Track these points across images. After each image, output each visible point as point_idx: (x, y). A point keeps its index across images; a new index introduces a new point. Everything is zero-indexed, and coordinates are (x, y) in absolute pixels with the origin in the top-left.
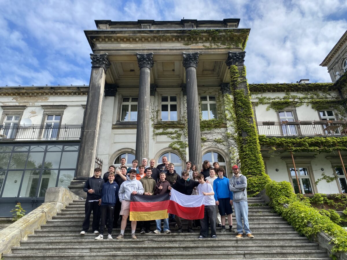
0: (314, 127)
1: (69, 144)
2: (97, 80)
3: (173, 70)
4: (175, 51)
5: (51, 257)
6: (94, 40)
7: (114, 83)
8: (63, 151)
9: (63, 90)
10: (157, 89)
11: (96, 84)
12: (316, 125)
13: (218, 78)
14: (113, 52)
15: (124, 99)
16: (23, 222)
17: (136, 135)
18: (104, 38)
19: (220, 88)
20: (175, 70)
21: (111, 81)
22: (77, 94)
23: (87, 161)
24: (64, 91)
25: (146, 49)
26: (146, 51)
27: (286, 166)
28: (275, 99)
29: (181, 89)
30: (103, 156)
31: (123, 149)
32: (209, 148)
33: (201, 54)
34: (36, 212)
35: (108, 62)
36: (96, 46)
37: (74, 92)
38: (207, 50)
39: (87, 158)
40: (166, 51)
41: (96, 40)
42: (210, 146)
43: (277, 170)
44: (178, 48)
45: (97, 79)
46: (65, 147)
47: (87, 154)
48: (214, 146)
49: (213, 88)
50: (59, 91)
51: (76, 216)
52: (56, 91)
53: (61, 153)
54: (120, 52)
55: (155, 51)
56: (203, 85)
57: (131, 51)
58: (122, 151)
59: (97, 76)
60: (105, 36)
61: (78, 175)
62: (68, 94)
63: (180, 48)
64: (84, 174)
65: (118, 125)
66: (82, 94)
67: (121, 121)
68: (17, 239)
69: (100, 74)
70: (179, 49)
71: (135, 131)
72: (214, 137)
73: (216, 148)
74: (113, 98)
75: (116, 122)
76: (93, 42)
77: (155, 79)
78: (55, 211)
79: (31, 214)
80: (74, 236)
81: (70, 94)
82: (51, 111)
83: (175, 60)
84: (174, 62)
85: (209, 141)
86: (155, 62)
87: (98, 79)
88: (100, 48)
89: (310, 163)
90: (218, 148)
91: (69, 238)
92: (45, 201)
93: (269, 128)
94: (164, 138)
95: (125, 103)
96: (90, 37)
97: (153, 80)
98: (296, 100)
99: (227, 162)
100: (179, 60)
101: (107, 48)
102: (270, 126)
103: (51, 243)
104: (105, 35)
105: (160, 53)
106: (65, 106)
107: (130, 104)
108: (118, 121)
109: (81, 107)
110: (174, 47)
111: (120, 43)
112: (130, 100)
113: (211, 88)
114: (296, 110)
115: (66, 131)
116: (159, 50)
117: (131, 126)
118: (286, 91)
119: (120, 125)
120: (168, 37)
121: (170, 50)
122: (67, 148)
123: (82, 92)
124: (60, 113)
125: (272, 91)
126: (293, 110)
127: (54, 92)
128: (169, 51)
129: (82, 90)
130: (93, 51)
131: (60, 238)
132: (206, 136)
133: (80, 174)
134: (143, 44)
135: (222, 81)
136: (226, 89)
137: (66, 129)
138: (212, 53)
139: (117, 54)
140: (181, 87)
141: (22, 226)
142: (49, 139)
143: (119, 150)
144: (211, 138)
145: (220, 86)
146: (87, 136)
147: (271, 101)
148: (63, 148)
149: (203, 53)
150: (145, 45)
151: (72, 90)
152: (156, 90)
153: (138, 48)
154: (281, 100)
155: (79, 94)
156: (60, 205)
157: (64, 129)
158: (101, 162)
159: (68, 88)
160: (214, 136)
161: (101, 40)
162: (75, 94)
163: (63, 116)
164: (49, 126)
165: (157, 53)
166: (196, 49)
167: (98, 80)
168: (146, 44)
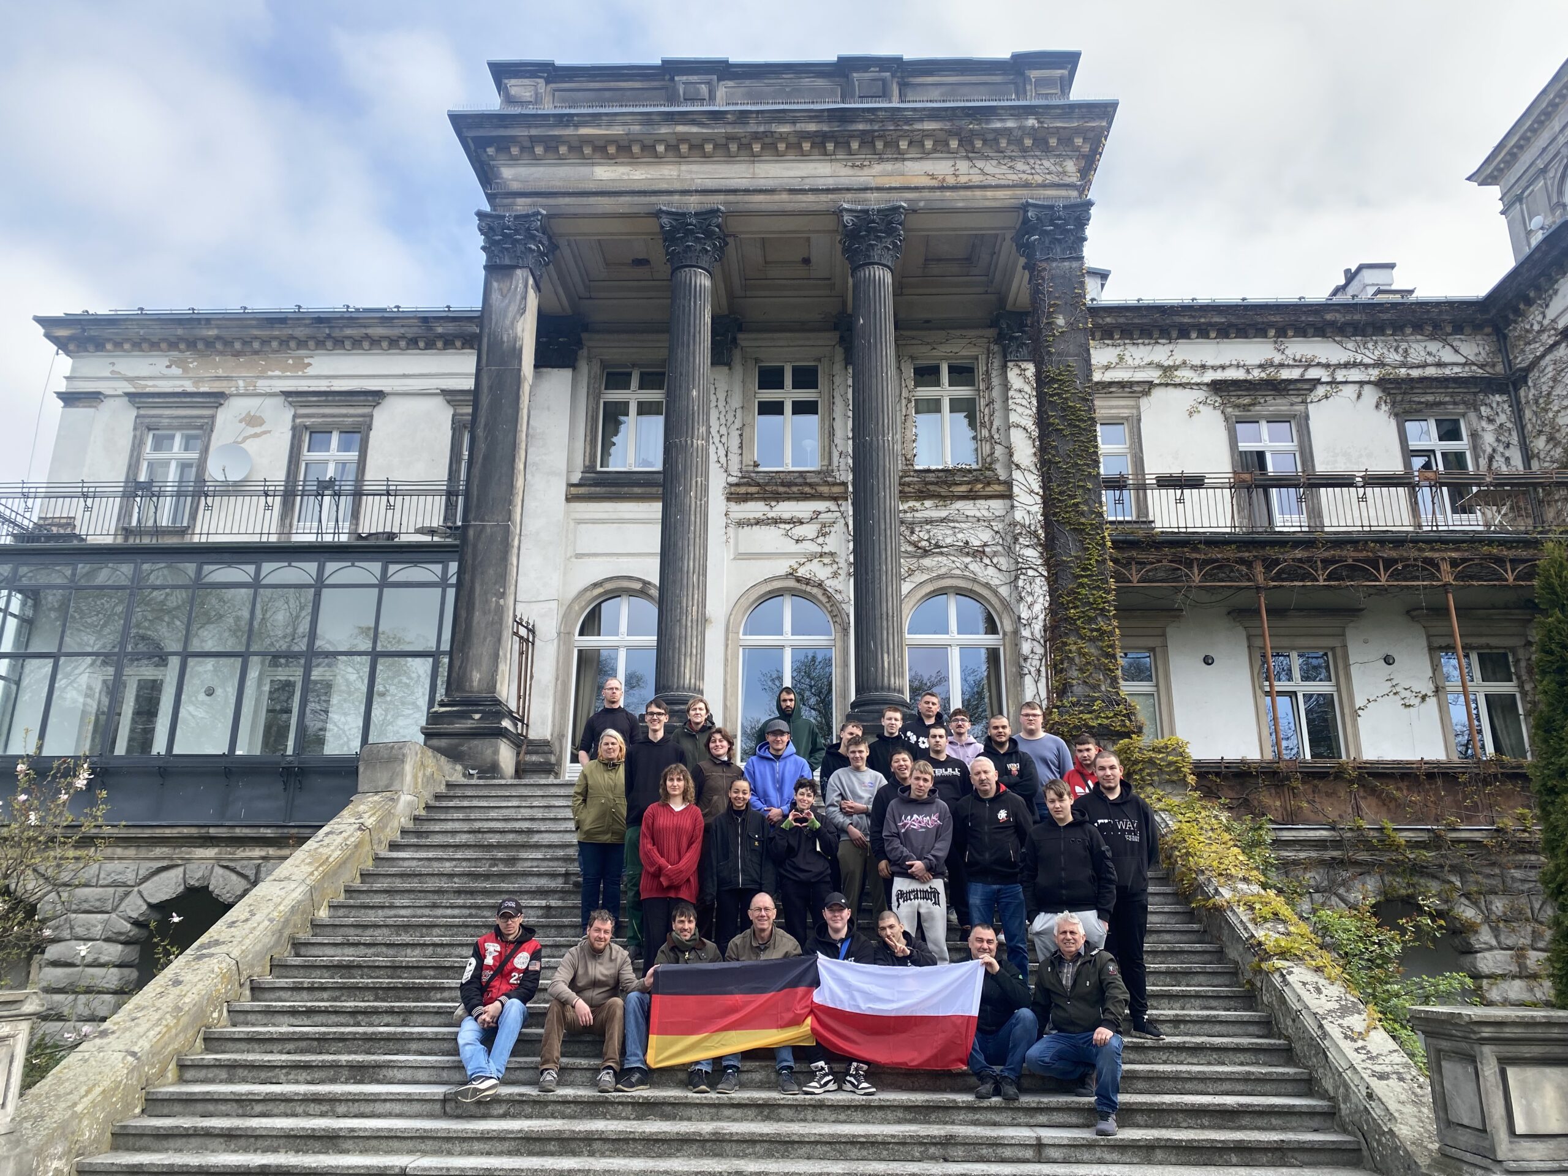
0: (1364, 498)
1: (404, 556)
2: (508, 322)
3: (806, 261)
4: (811, 197)
5: (413, 967)
6: (491, 151)
7: (569, 312)
8: (384, 583)
9: (364, 331)
10: (740, 336)
11: (505, 339)
12: (1369, 490)
13: (986, 293)
14: (567, 200)
15: (608, 374)
16: (310, 864)
17: (658, 528)
18: (528, 144)
19: (991, 333)
20: (813, 260)
21: (561, 304)
22: (421, 344)
23: (485, 639)
24: (370, 331)
25: (697, 191)
26: (694, 199)
27: (1245, 644)
28: (1223, 367)
29: (834, 336)
30: (533, 606)
31: (611, 579)
32: (940, 577)
33: (915, 211)
34: (342, 827)
35: (546, 243)
36: (498, 176)
37: (410, 336)
38: (938, 194)
39: (483, 625)
40: (776, 197)
41: (498, 150)
42: (943, 571)
43: (1208, 661)
44: (821, 183)
45: (505, 316)
46: (393, 568)
47: (484, 613)
48: (958, 572)
49: (964, 332)
50: (348, 332)
51: (463, 838)
52: (337, 333)
53: (376, 590)
54: (592, 200)
55: (731, 198)
56: (927, 321)
57: (637, 199)
58: (609, 586)
59: (508, 306)
60: (530, 137)
61: (454, 687)
62: (385, 344)
63: (830, 183)
64: (475, 684)
65: (590, 485)
66: (440, 344)
67: (599, 469)
68: (303, 912)
69: (518, 297)
70: (828, 191)
71: (654, 510)
72: (960, 536)
73: (964, 577)
74: (566, 374)
75: (580, 475)
76: (484, 158)
77: (731, 295)
78: (395, 824)
79: (327, 834)
80: (470, 907)
81: (393, 343)
82: (324, 416)
83: (810, 231)
84: (808, 239)
85: (942, 553)
86: (730, 240)
87: (510, 315)
88: (515, 186)
89: (1343, 635)
90: (975, 580)
91: (456, 912)
92: (360, 789)
93: (1181, 501)
94: (770, 538)
95: (616, 396)
96: (474, 139)
97: (724, 302)
98: (1313, 373)
99: (1005, 634)
100: (824, 231)
101: (542, 186)
102: (1187, 492)
103: (406, 927)
104: (534, 132)
105: (751, 207)
106: (377, 397)
107: (633, 396)
108: (590, 468)
109: (440, 401)
110: (807, 181)
111: (593, 164)
112: (635, 381)
113: (958, 333)
114: (1307, 417)
115: (389, 506)
116: (747, 191)
117: (637, 490)
118: (1272, 333)
119: (596, 484)
120: (782, 137)
121: (792, 191)
122: (399, 572)
123: (441, 336)
124: (360, 424)
125: (1213, 335)
126: (1294, 416)
127: (329, 336)
128: (785, 197)
129: (440, 330)
130: (490, 197)
131: (427, 912)
132: (928, 532)
133: (460, 687)
134: (684, 167)
135: (1002, 300)
136: (1017, 338)
137: (391, 499)
138: (960, 204)
139: (580, 211)
140: (836, 327)
141: (312, 874)
142: (328, 538)
143: (595, 585)
144: (949, 541)
145: (994, 324)
146: (480, 546)
147: (1209, 376)
148: (384, 571)
149: (922, 204)
150: (690, 172)
151: (402, 330)
152: (734, 341)
153: (664, 186)
154: (1248, 371)
155: (430, 345)
156: (409, 803)
157: (384, 498)
158: (529, 630)
159: (386, 319)
160: (962, 530)
161: (515, 151)
162: (413, 343)
163: (372, 434)
164: (327, 488)
165: (740, 207)
166: (895, 188)
167: (512, 323)
168: (695, 167)
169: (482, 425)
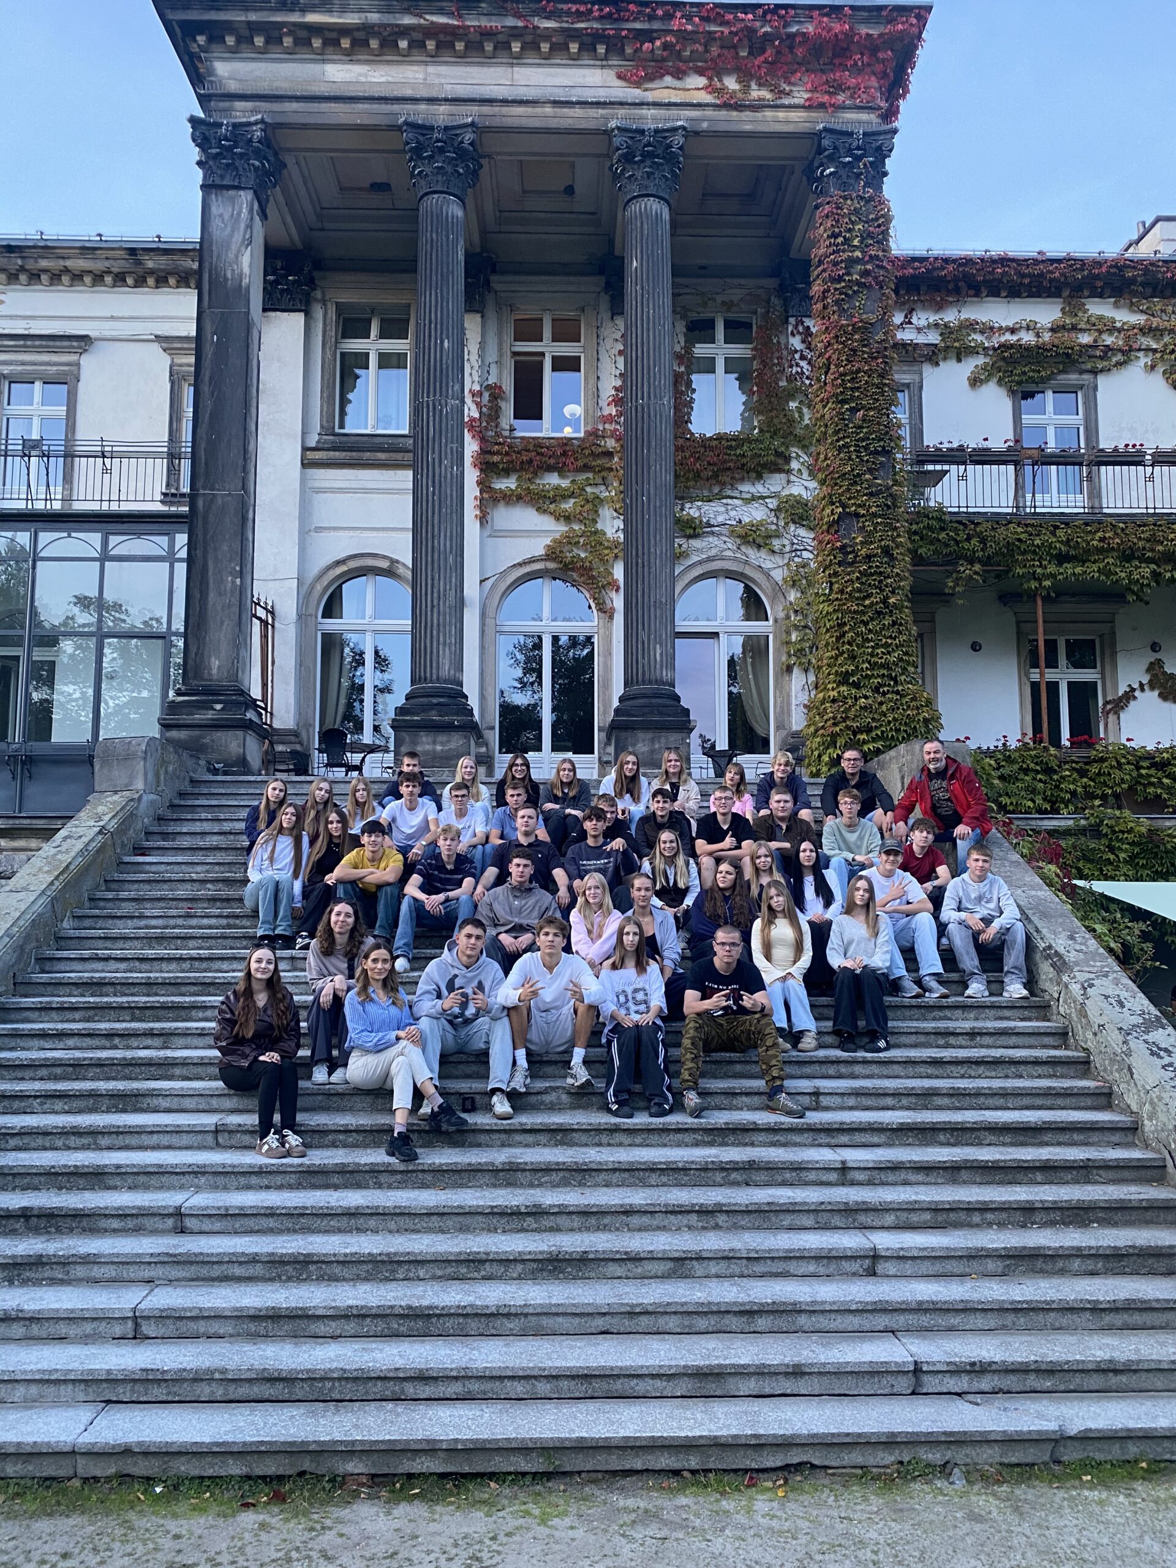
0: (1151, 478)
1: (125, 526)
2: (231, 256)
3: (570, 190)
4: (578, 112)
6: (201, 39)
7: (299, 245)
8: (105, 557)
9: (62, 263)
10: (493, 278)
11: (229, 275)
12: (1157, 469)
13: (768, 236)
14: (295, 106)
15: (345, 320)
17: (408, 500)
18: (245, 32)
19: (772, 283)
20: (576, 189)
21: (289, 235)
22: (130, 281)
23: (222, 623)
24: (69, 263)
25: (446, 100)
26: (443, 109)
27: (1015, 629)
28: (1013, 331)
29: (601, 280)
30: (271, 584)
31: (356, 555)
32: (710, 559)
33: (697, 133)
35: (272, 159)
36: (211, 72)
37: (115, 270)
38: (723, 114)
39: (219, 608)
40: (538, 110)
41: (211, 40)
42: (713, 552)
43: (976, 647)
44: (590, 95)
45: (228, 248)
46: (113, 540)
48: (729, 553)
49: (743, 281)
50: (44, 263)
52: (30, 265)
53: (98, 564)
54: (325, 106)
55: (486, 109)
56: (703, 268)
57: (376, 107)
58: (353, 564)
59: (231, 235)
60: (249, 23)
61: (191, 675)
62: (88, 279)
63: (602, 95)
64: (214, 671)
65: (328, 450)
66: (151, 281)
67: (337, 430)
68: (46, 925)
69: (242, 226)
70: (598, 104)
71: (404, 479)
72: (733, 513)
73: (735, 559)
74: (299, 318)
75: (317, 437)
76: (195, 49)
77: (484, 232)
78: (139, 825)
81: (98, 278)
82: (23, 363)
83: (576, 155)
84: (572, 165)
85: (713, 533)
86: (484, 162)
87: (234, 247)
88: (233, 87)
89: (1113, 622)
90: (746, 563)
92: (97, 788)
93: (963, 478)
95: (355, 345)
96: (183, 24)
97: (476, 238)
98: (1106, 339)
99: (776, 621)
100: (592, 155)
101: (263, 88)
102: (970, 468)
104: (253, 17)
105: (509, 122)
106: (83, 342)
107: (372, 345)
108: (327, 429)
109: (156, 348)
110: (574, 91)
111: (324, 61)
112: (374, 331)
113: (736, 281)
114: (1095, 388)
115: (106, 470)
116: (505, 102)
117: (382, 456)
118: (1066, 293)
119: (334, 449)
120: (547, 35)
121: (556, 103)
122: (121, 544)
123: (152, 272)
124: (65, 373)
125: (1004, 294)
127: (22, 269)
128: (548, 110)
129: (150, 264)
130: (203, 99)
132: (699, 508)
133: (198, 675)
134: (431, 69)
135: (785, 246)
136: (799, 290)
137: (107, 461)
138: (748, 127)
139: (310, 120)
140: (601, 271)
142: (40, 505)
143: (338, 563)
144: (720, 519)
145: (775, 273)
146: (211, 518)
147: (997, 340)
148: (105, 543)
149: (705, 125)
150: (439, 75)
151: (107, 264)
152: (487, 283)
153: (408, 92)
155: (140, 282)
156: (152, 802)
157: (100, 460)
158: (267, 611)
159: (87, 250)
160: (734, 508)
161: (230, 40)
162: (120, 279)
163: (81, 386)
164: (34, 447)
165: (497, 122)
166: (675, 105)
167: (237, 257)
168: (443, 69)
169: (207, 379)
